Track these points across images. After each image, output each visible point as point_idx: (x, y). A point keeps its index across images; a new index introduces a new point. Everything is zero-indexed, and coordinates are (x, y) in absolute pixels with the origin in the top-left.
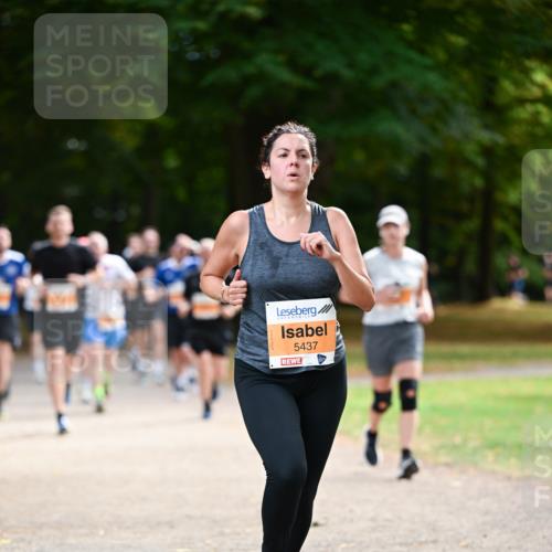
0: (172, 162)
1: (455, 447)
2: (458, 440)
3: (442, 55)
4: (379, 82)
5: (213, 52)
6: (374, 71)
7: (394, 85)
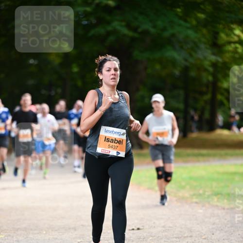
0: (75, 69)
1: (200, 195)
2: (201, 192)
3: (194, 23)
4: (166, 34)
5: (94, 21)
6: (164, 29)
7: (173, 35)
